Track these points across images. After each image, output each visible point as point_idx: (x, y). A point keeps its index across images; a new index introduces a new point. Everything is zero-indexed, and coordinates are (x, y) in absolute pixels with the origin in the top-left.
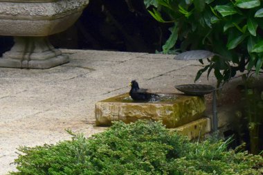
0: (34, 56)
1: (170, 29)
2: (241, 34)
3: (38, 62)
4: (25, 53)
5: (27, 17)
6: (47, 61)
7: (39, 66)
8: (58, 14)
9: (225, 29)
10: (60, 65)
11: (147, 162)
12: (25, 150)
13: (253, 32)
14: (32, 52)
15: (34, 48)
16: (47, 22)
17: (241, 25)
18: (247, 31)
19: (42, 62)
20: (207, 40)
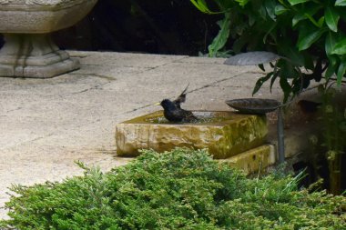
0: (31, 60)
1: (219, 23)
2: (317, 29)
3: (37, 69)
4: (19, 55)
5: (22, 7)
6: (49, 68)
7: (39, 74)
8: (65, 2)
9: (295, 22)
10: (68, 72)
11: (187, 206)
12: (19, 189)
13: (333, 27)
14: (28, 55)
15: (31, 49)
17: (317, 18)
18: (325, 25)
19: (42, 69)
20: (269, 38)
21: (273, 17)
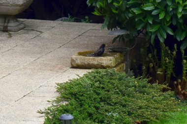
2: (143, 22)
3: (12, 28)
5: (8, 5)
6: (16, 28)
7: (13, 30)
8: (24, 3)
9: (136, 20)
10: (22, 29)
13: (151, 22)
14: (8, 23)
16: (19, 8)
18: (147, 21)
19: (14, 28)
21: (128, 18)
